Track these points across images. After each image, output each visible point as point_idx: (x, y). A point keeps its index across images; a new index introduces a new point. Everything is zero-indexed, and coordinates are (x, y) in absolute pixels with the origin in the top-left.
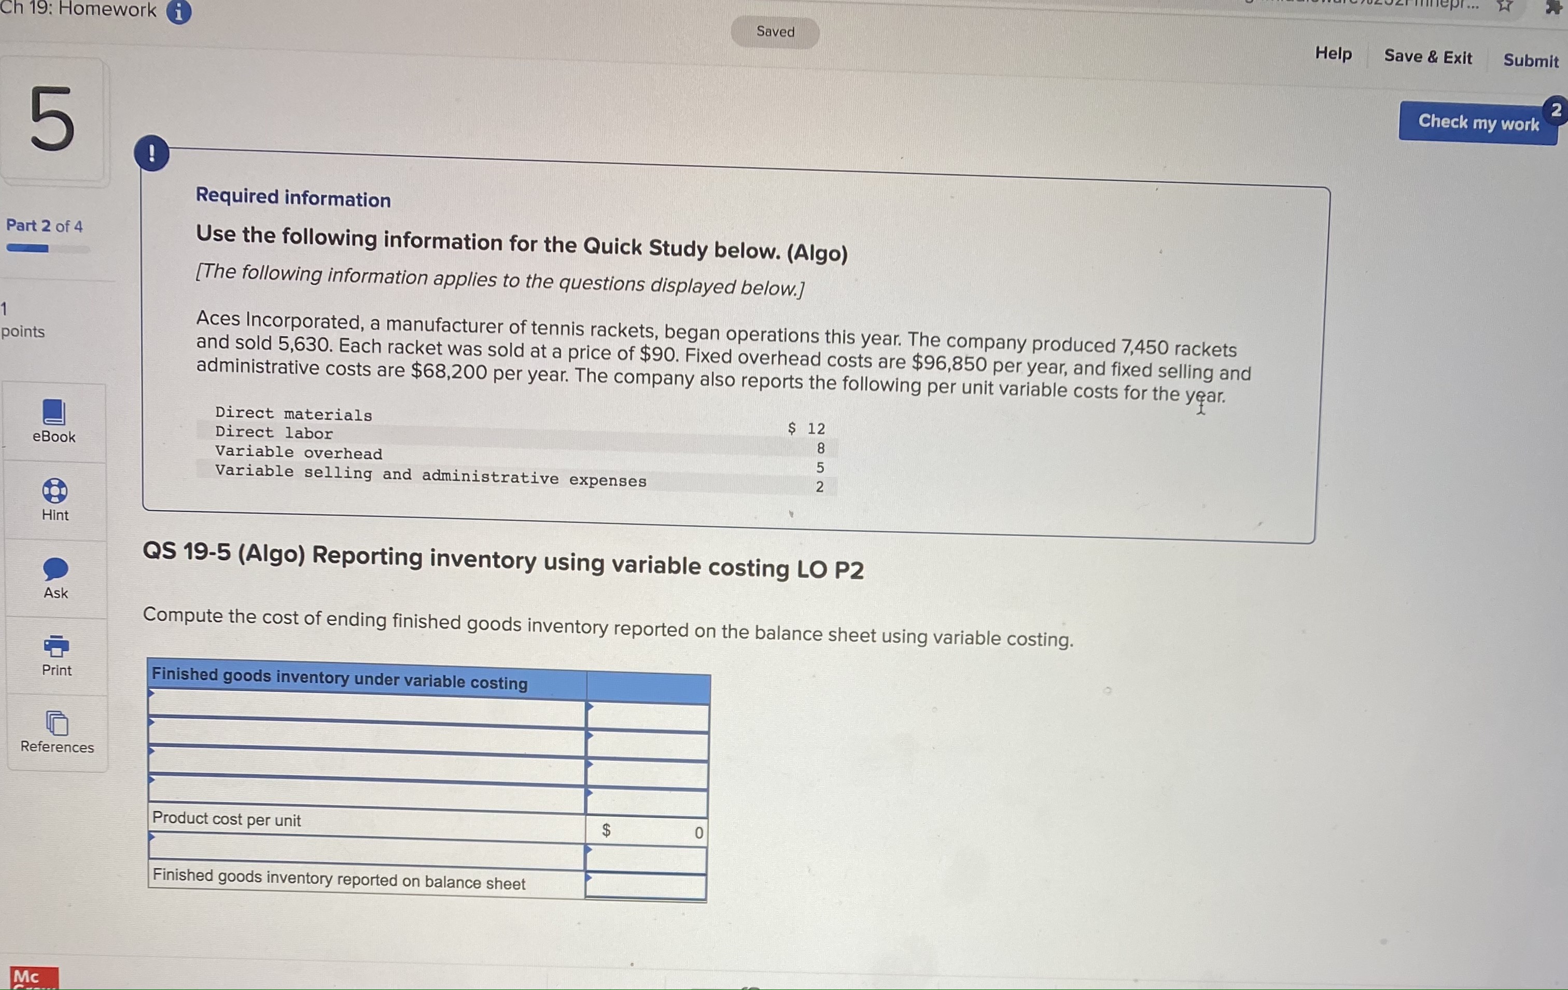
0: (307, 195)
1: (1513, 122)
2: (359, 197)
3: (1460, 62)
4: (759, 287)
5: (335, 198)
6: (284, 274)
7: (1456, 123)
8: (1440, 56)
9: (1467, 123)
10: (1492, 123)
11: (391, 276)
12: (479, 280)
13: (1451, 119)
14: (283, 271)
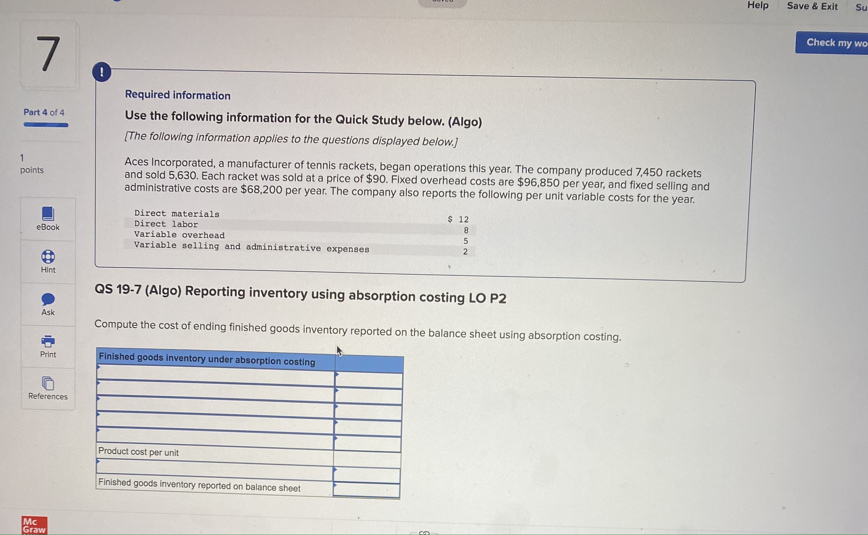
0: (185, 94)
1: (861, 42)
2: (213, 94)
3: (831, 9)
4: (433, 141)
5: (200, 95)
6: (172, 137)
7: (828, 43)
8: (819, 6)
9: (835, 43)
10: (849, 42)
11: (230, 137)
12: (278, 139)
13: (825, 42)
14: (171, 135)
